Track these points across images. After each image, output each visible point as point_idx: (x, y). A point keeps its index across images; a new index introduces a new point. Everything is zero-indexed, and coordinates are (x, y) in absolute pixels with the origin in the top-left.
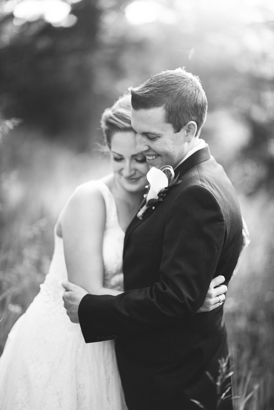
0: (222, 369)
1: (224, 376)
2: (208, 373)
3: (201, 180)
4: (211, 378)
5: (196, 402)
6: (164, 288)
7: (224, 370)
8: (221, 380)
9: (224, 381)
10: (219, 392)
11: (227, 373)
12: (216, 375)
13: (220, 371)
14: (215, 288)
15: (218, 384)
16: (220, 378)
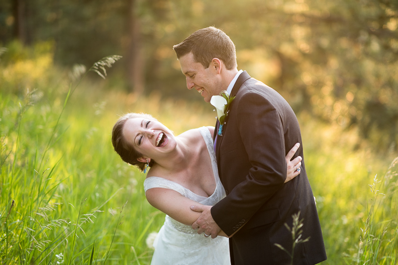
0: (295, 222)
1: (297, 227)
2: (286, 225)
3: (249, 89)
4: (288, 228)
5: (279, 246)
6: (256, 169)
7: (297, 223)
8: (295, 229)
9: (297, 230)
10: (294, 238)
11: (299, 224)
12: (291, 226)
13: (294, 224)
14: (291, 160)
15: (293, 232)
16: (293, 229)
